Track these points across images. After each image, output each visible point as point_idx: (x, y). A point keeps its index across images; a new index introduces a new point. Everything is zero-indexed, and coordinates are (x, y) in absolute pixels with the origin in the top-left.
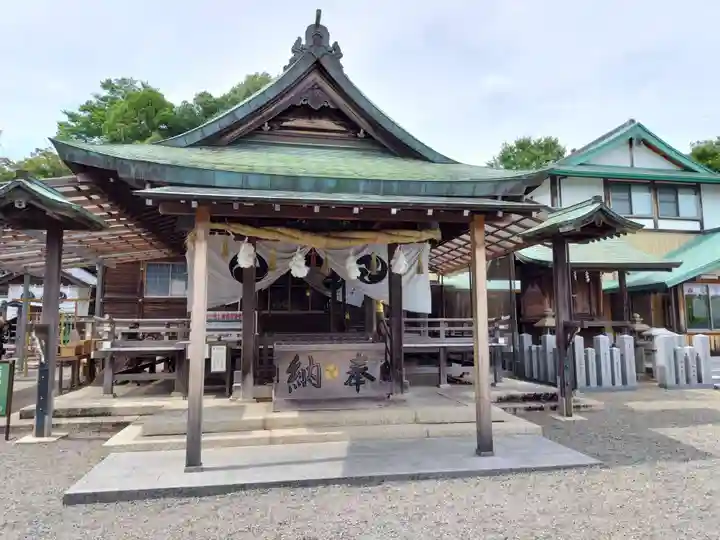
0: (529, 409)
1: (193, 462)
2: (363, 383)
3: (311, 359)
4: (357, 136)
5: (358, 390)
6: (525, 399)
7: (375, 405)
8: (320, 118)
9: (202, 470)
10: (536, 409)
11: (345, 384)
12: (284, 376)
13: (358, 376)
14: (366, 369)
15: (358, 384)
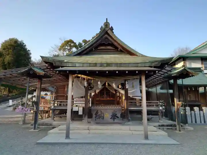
0: (168, 129)
1: (67, 137)
2: (116, 118)
3: (101, 112)
4: (118, 50)
5: (114, 120)
6: (167, 126)
7: (119, 125)
8: (108, 46)
9: (70, 139)
10: (170, 129)
11: (111, 118)
12: (94, 116)
13: (114, 116)
14: (116, 115)
15: (114, 119)
